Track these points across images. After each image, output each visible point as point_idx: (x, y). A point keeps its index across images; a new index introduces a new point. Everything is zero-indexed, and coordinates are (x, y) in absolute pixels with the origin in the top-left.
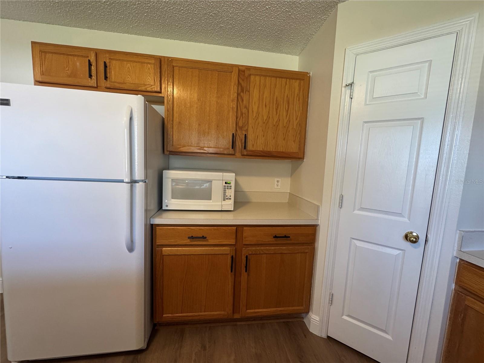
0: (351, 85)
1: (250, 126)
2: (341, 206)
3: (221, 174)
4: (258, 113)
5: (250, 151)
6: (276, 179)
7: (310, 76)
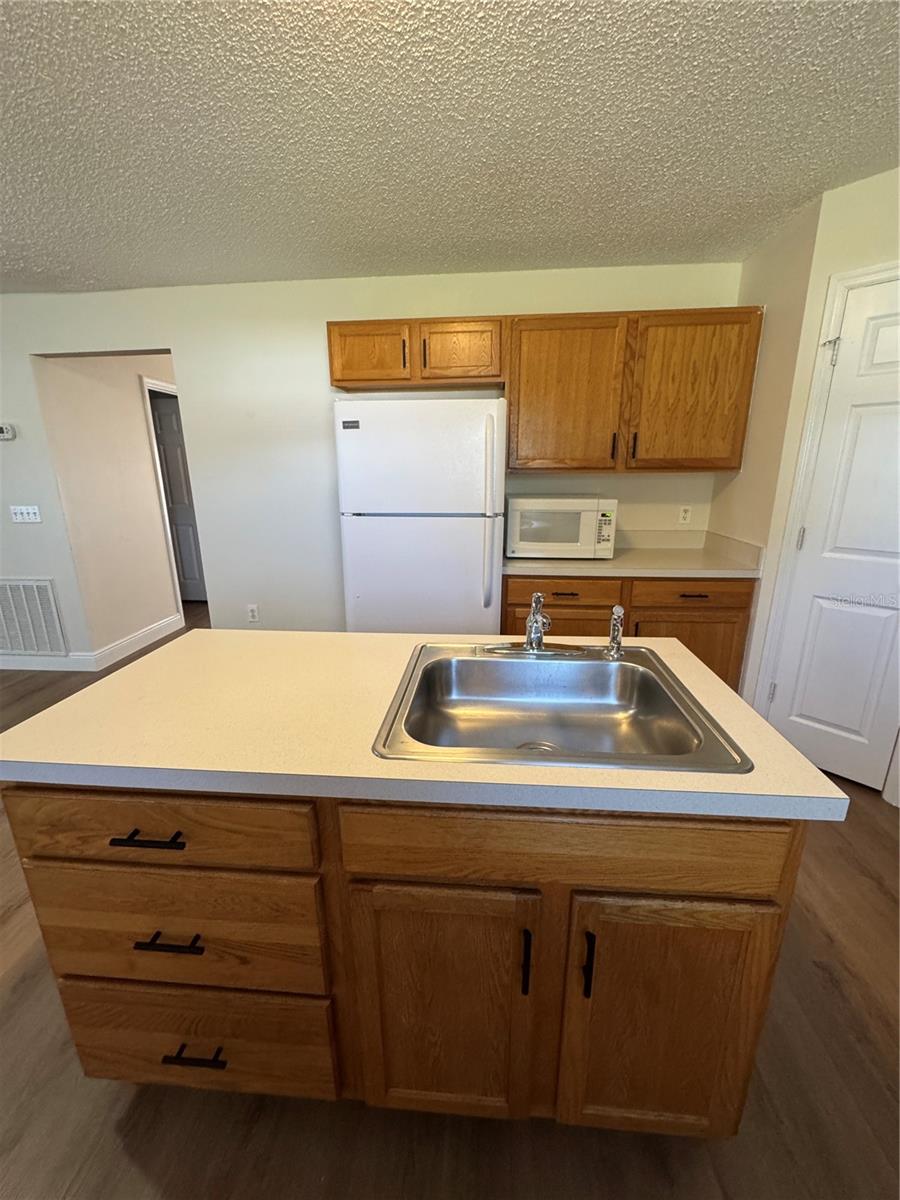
0: (835, 342)
1: (644, 418)
2: (800, 545)
3: (596, 501)
4: (659, 393)
5: (644, 460)
6: (682, 508)
7: (762, 314)
